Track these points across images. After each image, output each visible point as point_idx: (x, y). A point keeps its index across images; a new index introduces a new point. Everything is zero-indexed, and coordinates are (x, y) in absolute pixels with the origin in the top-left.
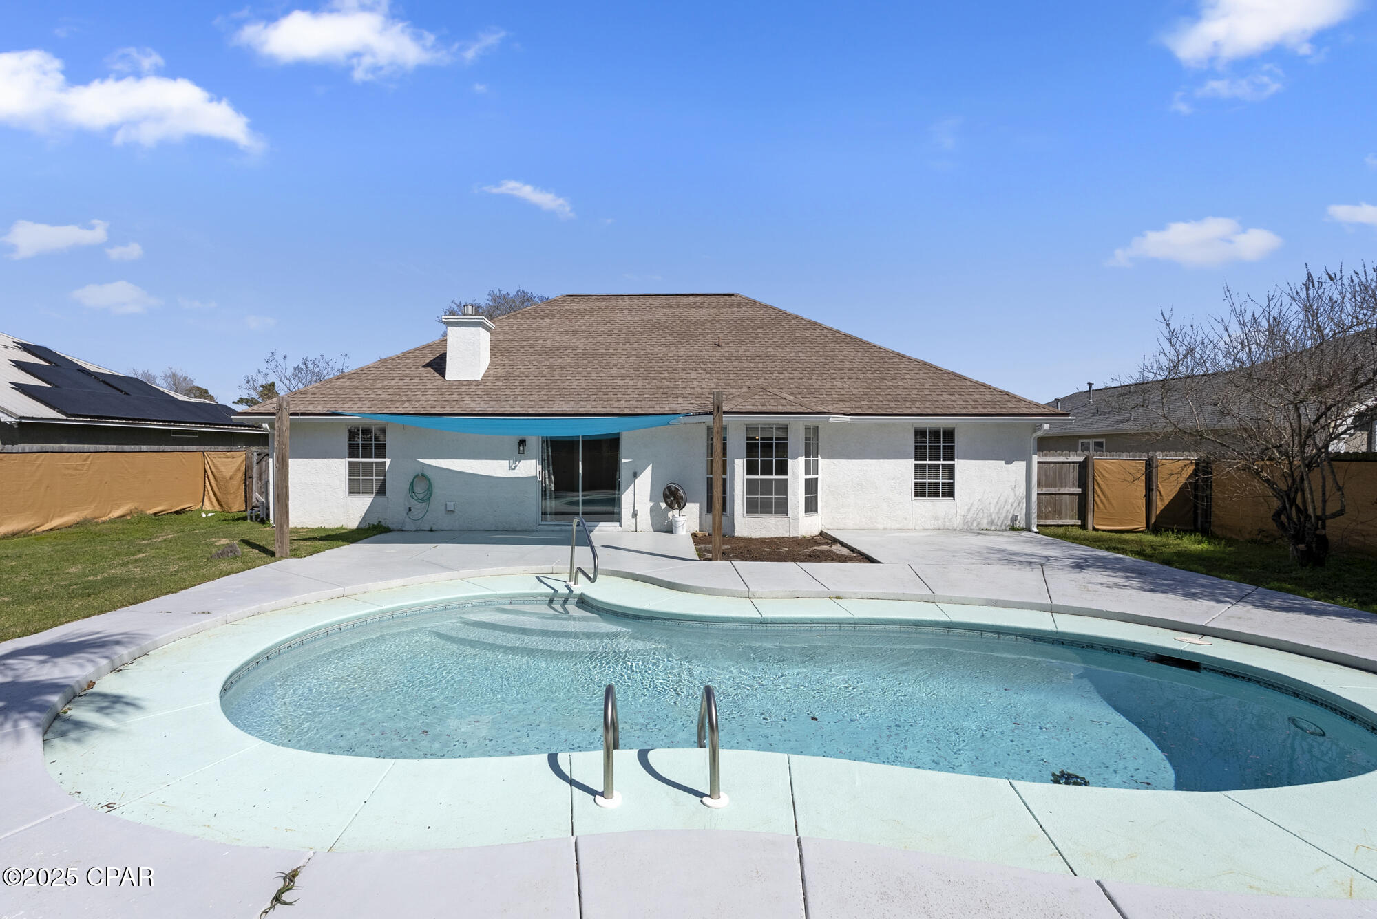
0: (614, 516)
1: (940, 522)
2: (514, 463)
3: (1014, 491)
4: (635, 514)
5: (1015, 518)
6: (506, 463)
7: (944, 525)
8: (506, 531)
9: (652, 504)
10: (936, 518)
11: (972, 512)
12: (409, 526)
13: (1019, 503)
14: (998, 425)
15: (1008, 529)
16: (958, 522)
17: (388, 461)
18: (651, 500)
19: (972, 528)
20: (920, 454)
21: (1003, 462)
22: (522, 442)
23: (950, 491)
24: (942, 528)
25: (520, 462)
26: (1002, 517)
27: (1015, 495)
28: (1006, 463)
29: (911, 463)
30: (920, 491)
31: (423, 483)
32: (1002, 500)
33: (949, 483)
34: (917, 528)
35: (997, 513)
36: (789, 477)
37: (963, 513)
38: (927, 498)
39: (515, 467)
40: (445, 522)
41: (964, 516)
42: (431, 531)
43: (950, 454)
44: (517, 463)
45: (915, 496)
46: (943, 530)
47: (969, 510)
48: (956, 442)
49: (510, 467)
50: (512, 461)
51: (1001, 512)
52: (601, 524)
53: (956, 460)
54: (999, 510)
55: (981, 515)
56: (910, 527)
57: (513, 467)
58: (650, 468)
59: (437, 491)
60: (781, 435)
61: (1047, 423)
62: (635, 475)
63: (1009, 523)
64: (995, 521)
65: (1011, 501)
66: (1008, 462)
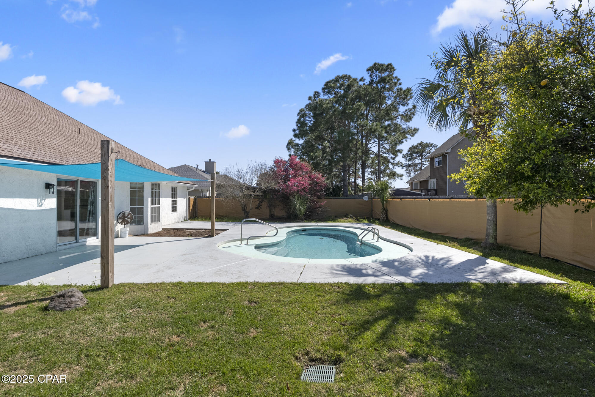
1: (175, 220)
2: (41, 201)
5: (185, 217)
6: (35, 201)
8: (35, 256)
16: (178, 220)
20: (172, 196)
23: (176, 209)
25: (45, 200)
28: (184, 199)
29: (171, 199)
39: (42, 204)
41: (178, 217)
44: (43, 201)
45: (171, 211)
48: (177, 192)
49: (38, 204)
50: (39, 200)
52: (88, 238)
53: (177, 198)
55: (181, 216)
56: (171, 223)
57: (40, 205)
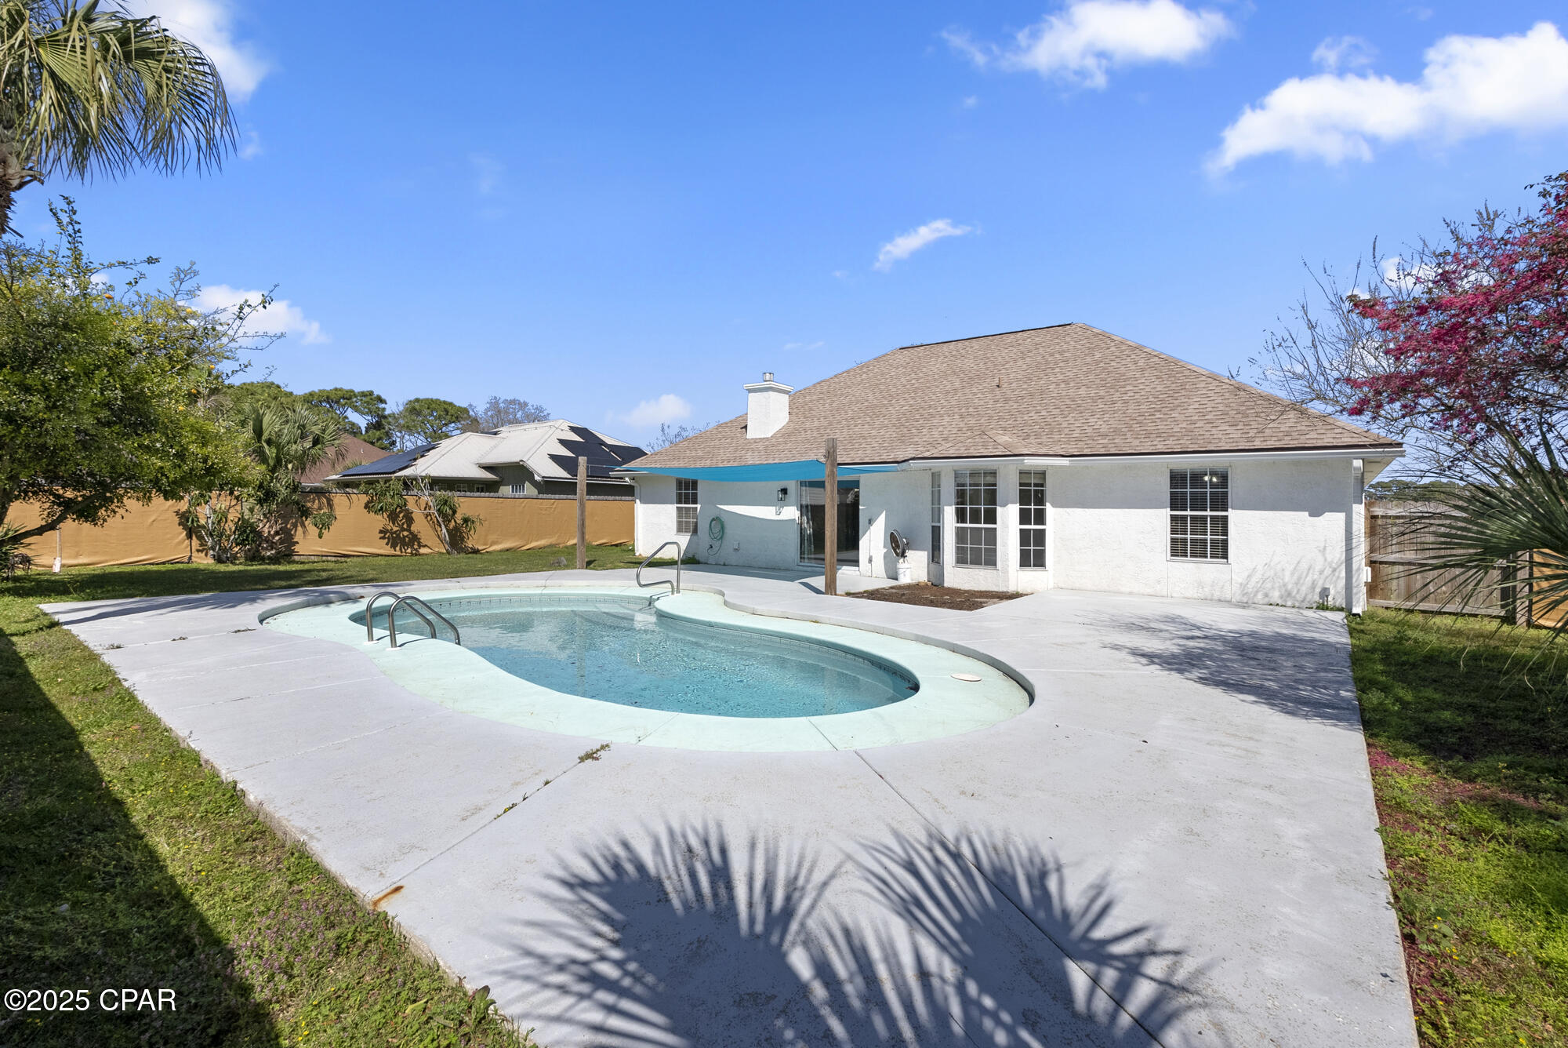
0: (855, 562)
1: (1206, 589)
2: (779, 508)
3: (1324, 555)
4: (870, 561)
5: (1325, 593)
6: (773, 509)
7: (1213, 595)
8: (774, 569)
9: (885, 550)
10: (1201, 585)
11: (1254, 579)
12: (711, 561)
13: (1334, 570)
14: (1297, 463)
15: (1315, 606)
16: (1232, 592)
17: (699, 506)
18: (884, 547)
19: (1256, 601)
20: (1176, 502)
21: (1307, 513)
22: (784, 491)
23: (1221, 551)
24: (1209, 597)
25: (784, 507)
26: (1304, 589)
27: (1326, 560)
28: (1310, 515)
29: (1165, 514)
30: (1178, 549)
31: (719, 524)
32: (1304, 566)
33: (1223, 540)
34: (1174, 595)
35: (1297, 584)
36: (999, 526)
37: (1240, 581)
38: (1189, 558)
39: (780, 512)
40: (733, 559)
41: (1241, 584)
42: (724, 565)
43: (1221, 502)
44: (782, 508)
45: (1172, 555)
46: (1211, 600)
47: (1249, 576)
48: (1229, 487)
49: (776, 512)
50: (777, 507)
51: (1302, 581)
52: (844, 567)
53: (1229, 510)
54: (1299, 578)
55: (1268, 585)
56: (1165, 594)
57: (778, 512)
58: (883, 516)
59: (728, 531)
60: (989, 479)
61: (1357, 459)
62: (870, 522)
63: (1317, 598)
64: (1294, 594)
65: (1318, 567)
66: (1316, 513)
